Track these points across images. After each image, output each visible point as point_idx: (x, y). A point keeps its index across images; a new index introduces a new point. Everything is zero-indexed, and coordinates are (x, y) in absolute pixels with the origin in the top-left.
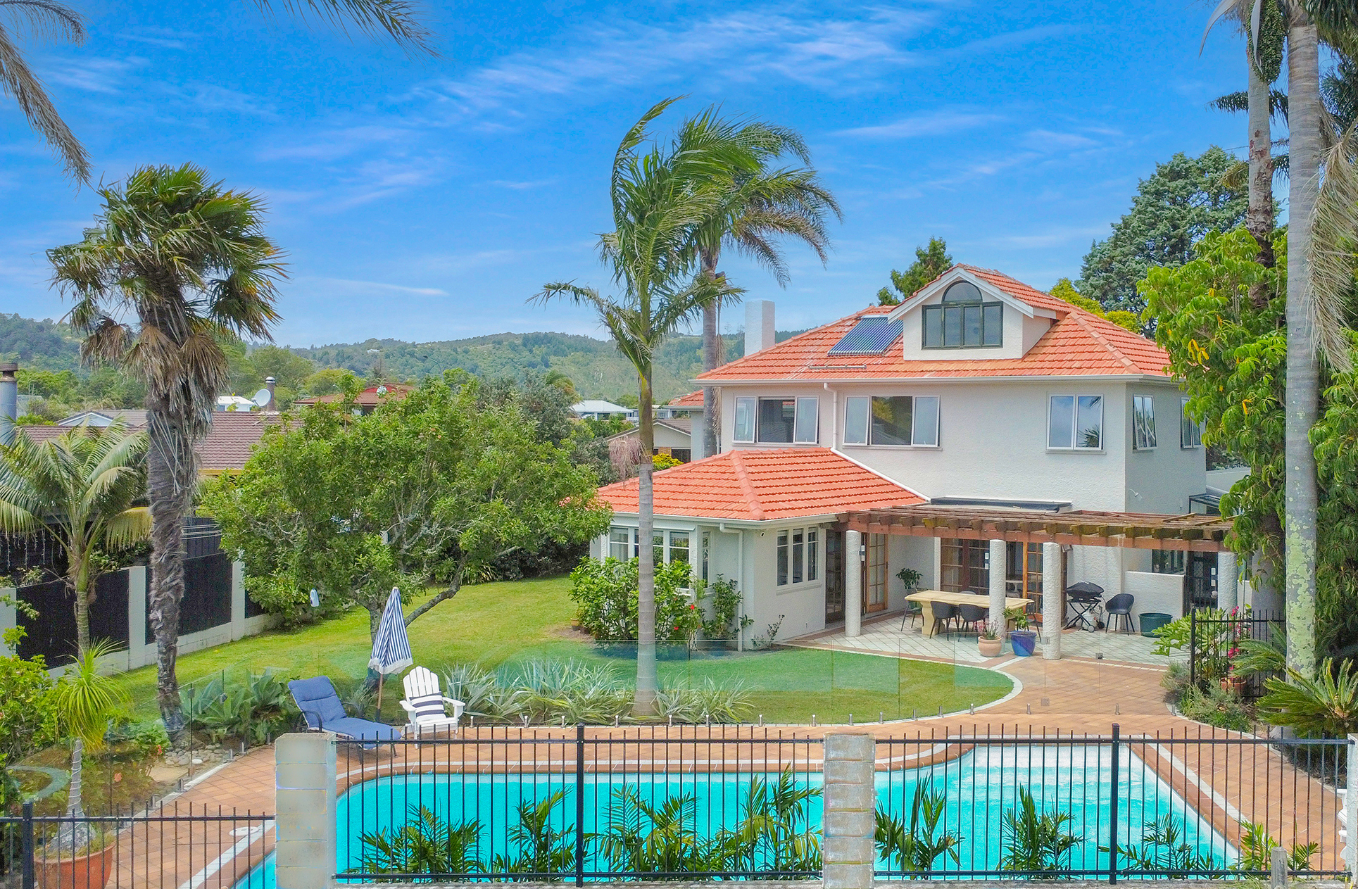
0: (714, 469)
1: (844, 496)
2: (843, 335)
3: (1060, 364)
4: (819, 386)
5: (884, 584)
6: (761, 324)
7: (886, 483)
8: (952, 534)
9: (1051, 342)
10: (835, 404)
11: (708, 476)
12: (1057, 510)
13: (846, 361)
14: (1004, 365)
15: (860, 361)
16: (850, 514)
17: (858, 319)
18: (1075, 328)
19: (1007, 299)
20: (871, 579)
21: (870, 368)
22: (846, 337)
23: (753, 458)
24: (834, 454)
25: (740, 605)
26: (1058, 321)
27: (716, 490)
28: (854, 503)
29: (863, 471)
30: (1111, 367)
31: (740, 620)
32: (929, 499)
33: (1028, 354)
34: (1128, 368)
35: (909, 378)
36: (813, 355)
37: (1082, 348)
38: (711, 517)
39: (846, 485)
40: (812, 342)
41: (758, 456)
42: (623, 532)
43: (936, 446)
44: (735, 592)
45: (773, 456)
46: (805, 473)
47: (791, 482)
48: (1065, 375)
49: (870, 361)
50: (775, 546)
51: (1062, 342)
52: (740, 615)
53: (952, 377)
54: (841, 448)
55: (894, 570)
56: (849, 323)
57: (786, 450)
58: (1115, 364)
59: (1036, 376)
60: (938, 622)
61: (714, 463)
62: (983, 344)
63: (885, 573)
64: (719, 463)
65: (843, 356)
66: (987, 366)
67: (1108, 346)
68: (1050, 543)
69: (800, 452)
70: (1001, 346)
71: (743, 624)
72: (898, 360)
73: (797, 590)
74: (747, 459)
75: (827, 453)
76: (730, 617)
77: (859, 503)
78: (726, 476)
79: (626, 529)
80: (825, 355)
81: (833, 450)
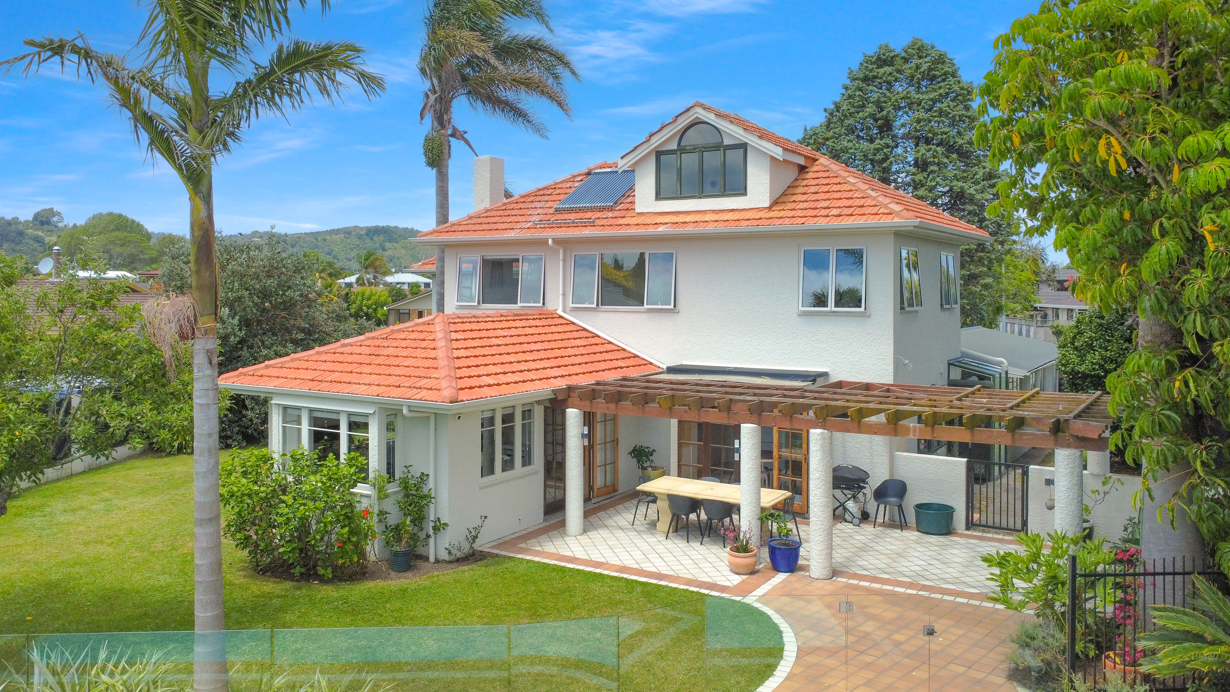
0: (413, 336)
1: (566, 366)
2: (573, 190)
3: (815, 212)
4: (544, 242)
5: (614, 463)
6: (488, 181)
7: (617, 348)
8: (693, 417)
9: (801, 190)
10: (561, 263)
11: (404, 344)
12: (814, 381)
13: (573, 216)
14: (749, 215)
15: (589, 215)
16: (570, 389)
17: (589, 174)
18: (827, 174)
19: (752, 140)
20: (599, 458)
21: (598, 222)
22: (574, 192)
23: (463, 323)
24: (560, 317)
25: (432, 507)
26: (806, 167)
27: (408, 362)
28: (577, 374)
29: (591, 335)
30: (877, 214)
31: (432, 524)
32: (665, 367)
33: (775, 203)
34: (898, 214)
35: (641, 231)
36: (539, 211)
37: (838, 195)
38: (393, 395)
39: (570, 351)
40: (539, 198)
41: (470, 320)
42: (296, 412)
43: (672, 307)
44: (425, 491)
45: (488, 319)
46: (522, 339)
47: (503, 350)
48: (822, 223)
49: (598, 215)
50: (478, 431)
51: (813, 189)
52: (432, 517)
53: (689, 229)
54: (568, 310)
55: (624, 448)
56: (579, 178)
57: (504, 312)
58: (882, 210)
59: (787, 225)
60: (676, 517)
61: (414, 329)
62: (724, 193)
63: (615, 450)
64: (420, 328)
65: (571, 210)
66: (730, 216)
67: (869, 191)
68: (819, 431)
69: (521, 315)
70: (745, 194)
71: (436, 529)
72: (630, 213)
73: (509, 481)
74: (454, 323)
75: (553, 315)
76: (419, 520)
77: (584, 373)
78: (424, 344)
79: (299, 408)
80: (552, 211)
81: (560, 312)
